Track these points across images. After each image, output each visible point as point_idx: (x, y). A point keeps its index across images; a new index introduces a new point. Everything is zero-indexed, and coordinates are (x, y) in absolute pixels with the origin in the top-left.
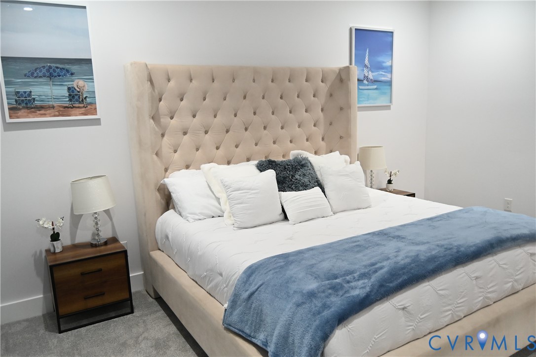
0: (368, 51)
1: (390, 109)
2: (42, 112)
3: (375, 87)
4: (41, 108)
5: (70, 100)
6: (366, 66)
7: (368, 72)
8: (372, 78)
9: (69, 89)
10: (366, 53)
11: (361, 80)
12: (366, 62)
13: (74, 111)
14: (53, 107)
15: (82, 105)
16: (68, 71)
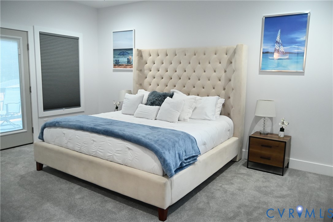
0: (279, 31)
1: (304, 75)
2: (121, 66)
3: (287, 57)
4: (120, 65)
5: (128, 63)
6: (277, 42)
7: (279, 47)
8: (283, 51)
9: (128, 59)
10: (278, 33)
11: (272, 53)
12: (278, 39)
13: (128, 67)
14: (123, 65)
15: (130, 65)
16: (128, 53)
